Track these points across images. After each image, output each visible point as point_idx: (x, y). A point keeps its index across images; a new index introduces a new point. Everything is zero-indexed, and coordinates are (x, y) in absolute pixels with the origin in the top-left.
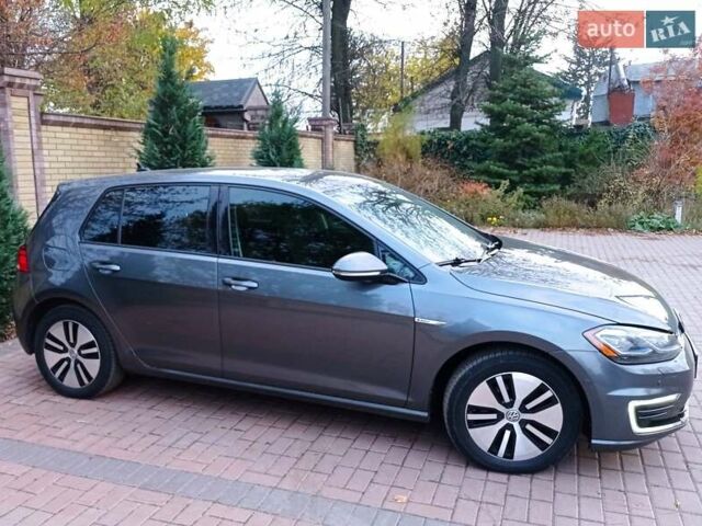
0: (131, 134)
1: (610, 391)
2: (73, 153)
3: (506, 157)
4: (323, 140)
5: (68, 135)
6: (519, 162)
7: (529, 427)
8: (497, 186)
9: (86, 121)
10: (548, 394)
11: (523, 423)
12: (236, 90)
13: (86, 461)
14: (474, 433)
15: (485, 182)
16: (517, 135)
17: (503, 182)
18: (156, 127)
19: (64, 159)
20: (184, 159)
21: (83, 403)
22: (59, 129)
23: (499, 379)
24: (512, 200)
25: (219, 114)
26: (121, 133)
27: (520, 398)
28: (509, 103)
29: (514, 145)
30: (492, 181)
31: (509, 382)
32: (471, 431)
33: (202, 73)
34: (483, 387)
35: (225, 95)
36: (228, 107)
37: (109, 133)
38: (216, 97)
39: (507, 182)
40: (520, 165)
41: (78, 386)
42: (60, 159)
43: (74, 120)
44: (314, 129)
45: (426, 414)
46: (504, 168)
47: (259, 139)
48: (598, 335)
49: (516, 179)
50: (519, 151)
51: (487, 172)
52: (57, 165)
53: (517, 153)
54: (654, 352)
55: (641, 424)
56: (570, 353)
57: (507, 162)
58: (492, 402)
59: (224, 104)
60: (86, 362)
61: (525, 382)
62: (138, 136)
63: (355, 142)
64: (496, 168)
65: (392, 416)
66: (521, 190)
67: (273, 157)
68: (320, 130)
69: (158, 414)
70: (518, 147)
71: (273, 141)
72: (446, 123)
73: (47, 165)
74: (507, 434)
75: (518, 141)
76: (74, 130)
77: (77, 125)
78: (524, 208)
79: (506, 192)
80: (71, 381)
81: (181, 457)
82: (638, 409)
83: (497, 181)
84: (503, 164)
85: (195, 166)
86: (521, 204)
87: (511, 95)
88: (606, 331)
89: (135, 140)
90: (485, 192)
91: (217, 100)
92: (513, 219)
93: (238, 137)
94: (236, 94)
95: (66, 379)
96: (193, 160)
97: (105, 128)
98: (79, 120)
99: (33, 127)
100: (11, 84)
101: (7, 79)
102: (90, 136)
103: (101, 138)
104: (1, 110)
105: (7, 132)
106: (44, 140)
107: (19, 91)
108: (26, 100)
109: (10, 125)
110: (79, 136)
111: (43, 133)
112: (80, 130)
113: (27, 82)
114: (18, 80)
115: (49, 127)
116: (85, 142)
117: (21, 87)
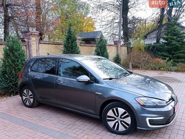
0: (61, 46)
1: (141, 114)
2: (47, 50)
3: (169, 51)
4: (117, 47)
5: (46, 46)
6: (172, 52)
7: (122, 122)
8: (165, 59)
9: (50, 43)
10: (127, 114)
11: (121, 121)
12: (95, 34)
13: (22, 121)
14: (109, 123)
15: (161, 58)
16: (172, 45)
17: (167, 58)
18: (66, 44)
19: (45, 52)
20: (72, 52)
21: (30, 108)
22: (44, 45)
23: (115, 109)
24: (169, 63)
25: (91, 40)
26: (60, 46)
27: (120, 114)
28: (169, 36)
29: (171, 48)
30: (164, 58)
31: (117, 110)
32: (108, 122)
33: (93, 30)
34: (111, 111)
35: (92, 35)
36: (90, 39)
37: (56, 45)
38: (90, 36)
39: (168, 58)
40: (172, 53)
41: (29, 105)
42: (44, 52)
43: (47, 43)
44: (115, 44)
45: (99, 117)
46: (168, 54)
47: (96, 46)
48: (139, 99)
49: (171, 57)
50: (172, 49)
51: (163, 55)
52: (43, 53)
53: (172, 50)
54: (157, 105)
55: (151, 124)
56: (131, 103)
57: (169, 53)
58: (113, 115)
59: (92, 38)
60: (30, 99)
61: (121, 110)
62: (62, 46)
63: (127, 47)
64: (165, 54)
65: (92, 117)
66: (172, 60)
67: (99, 51)
68: (116, 44)
69: (44, 112)
70: (172, 48)
71: (100, 47)
72: (155, 42)
73: (40, 53)
74: (117, 124)
75: (172, 47)
76: (48, 45)
77: (48, 44)
78: (173, 66)
79: (168, 61)
80: (28, 103)
81: (43, 123)
82: (149, 120)
83: (165, 58)
84: (168, 53)
85: (75, 53)
86: (172, 64)
87: (170, 34)
88: (141, 98)
89: (62, 47)
90: (161, 61)
91: (90, 37)
92: (168, 69)
93: (92, 46)
94: (95, 35)
95: (27, 103)
96: (74, 52)
97: (56, 44)
98: (49, 43)
99: (37, 44)
100: (31, 34)
101: (30, 33)
102: (52, 46)
103: (54, 47)
104: (29, 40)
105: (30, 46)
106: (40, 47)
107: (34, 36)
108: (35, 38)
109: (31, 44)
110: (49, 46)
111: (40, 46)
112: (49, 45)
113: (36, 34)
114: (33, 33)
115: (41, 44)
116: (50, 48)
117: (34, 35)
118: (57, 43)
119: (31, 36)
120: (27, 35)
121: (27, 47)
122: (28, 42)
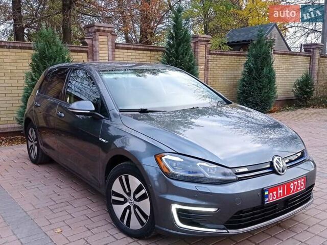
4: (312, 58)
5: (130, 54)
37: (153, 53)
44: (306, 51)
55: (182, 221)
68: (310, 51)
97: (151, 50)
98: (135, 47)
99: (110, 50)
100: (98, 30)
101: (96, 28)
102: (142, 55)
103: (148, 55)
104: (94, 42)
105: (96, 52)
106: (116, 56)
107: (103, 34)
108: (107, 37)
109: (97, 48)
110: (136, 54)
111: (116, 53)
112: (137, 51)
113: (107, 29)
114: (102, 29)
115: (120, 50)
116: (139, 57)
117: (104, 31)
118: (154, 48)
119: (97, 33)
120: (91, 33)
121: (90, 56)
122: (93, 46)
